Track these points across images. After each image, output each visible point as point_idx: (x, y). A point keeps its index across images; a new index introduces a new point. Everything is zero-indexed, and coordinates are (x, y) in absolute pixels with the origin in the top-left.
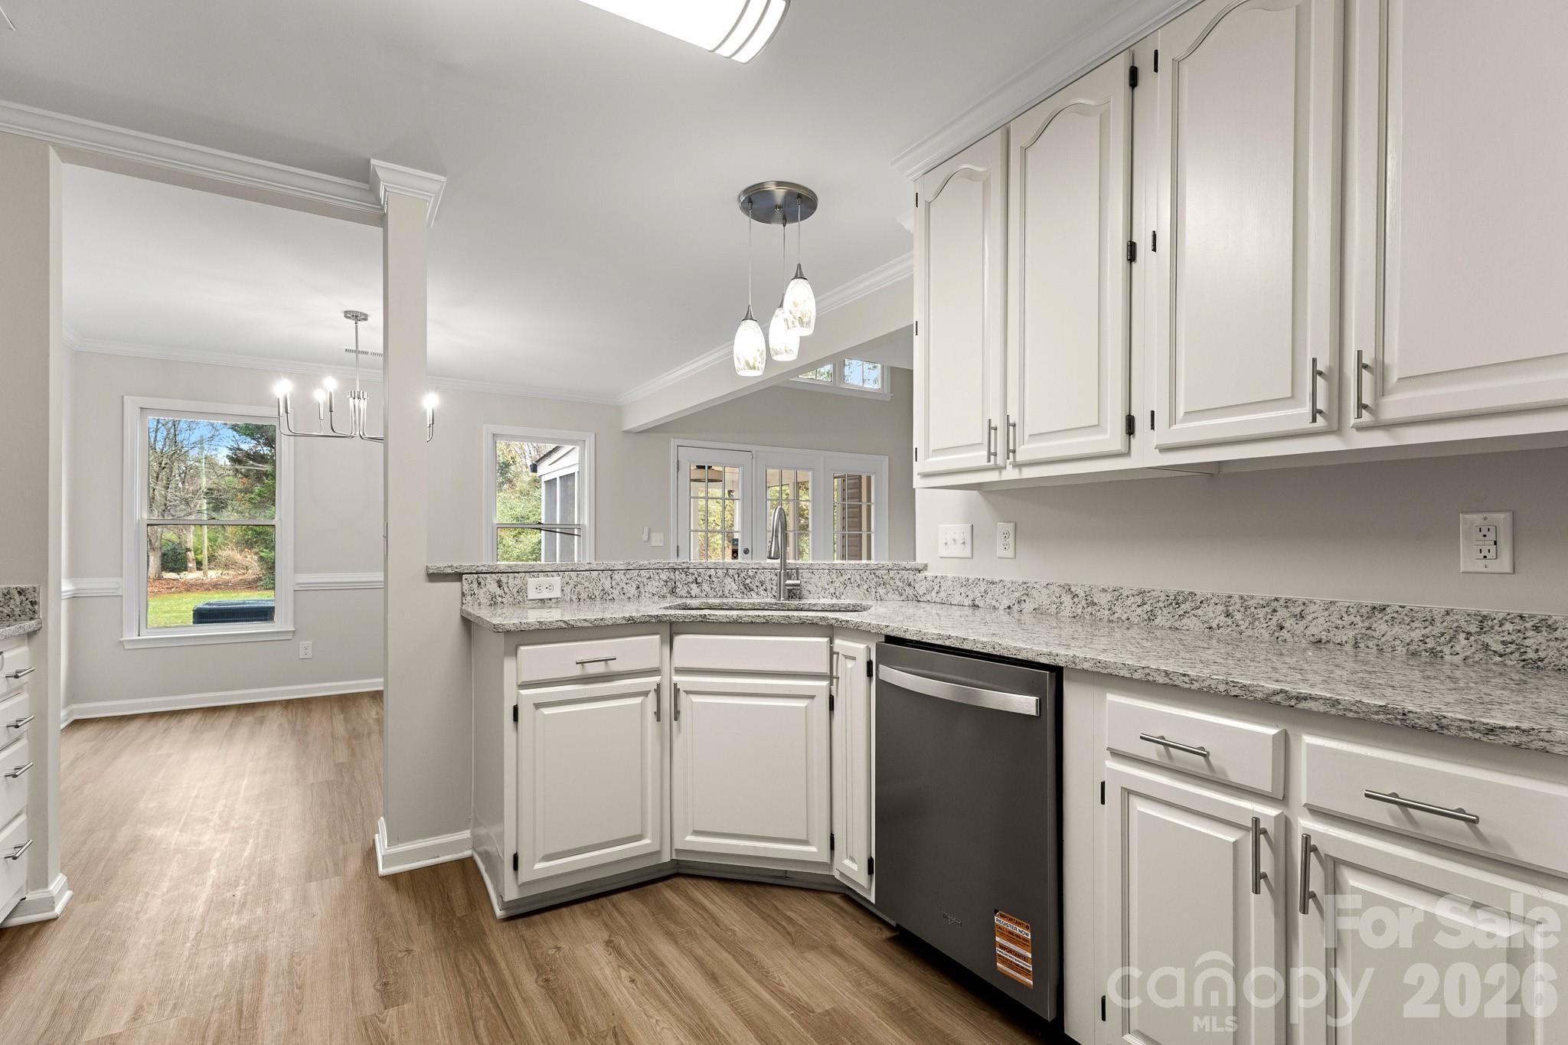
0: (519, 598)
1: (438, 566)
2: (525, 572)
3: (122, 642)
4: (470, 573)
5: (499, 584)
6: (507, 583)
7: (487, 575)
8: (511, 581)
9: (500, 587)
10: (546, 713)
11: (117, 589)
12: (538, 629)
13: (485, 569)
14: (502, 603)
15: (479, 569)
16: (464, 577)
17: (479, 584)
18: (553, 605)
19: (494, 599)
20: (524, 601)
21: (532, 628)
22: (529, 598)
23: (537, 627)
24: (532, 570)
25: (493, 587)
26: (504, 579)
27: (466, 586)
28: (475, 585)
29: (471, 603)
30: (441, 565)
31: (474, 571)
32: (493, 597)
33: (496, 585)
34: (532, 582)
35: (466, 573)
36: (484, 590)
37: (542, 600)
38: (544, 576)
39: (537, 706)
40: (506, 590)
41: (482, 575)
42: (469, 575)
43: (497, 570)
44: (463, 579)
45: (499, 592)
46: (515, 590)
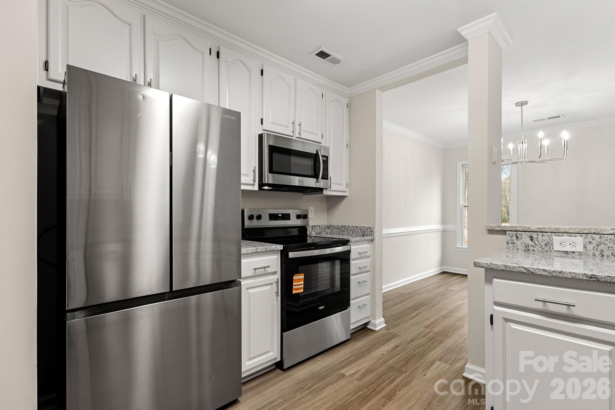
0: (547, 249)
1: (492, 226)
2: (551, 232)
3: (456, 248)
4: (511, 231)
5: (532, 238)
6: (537, 238)
7: (523, 233)
8: (540, 237)
9: (532, 240)
10: (513, 327)
11: (455, 229)
12: (504, 270)
13: (521, 229)
14: (534, 250)
15: (517, 229)
16: (508, 232)
17: (517, 237)
18: (577, 257)
19: (527, 247)
20: (551, 251)
21: (500, 268)
22: (554, 249)
23: (503, 268)
24: (557, 231)
25: (528, 241)
26: (535, 235)
27: (509, 238)
28: (514, 238)
29: (512, 248)
30: (493, 226)
31: (514, 230)
32: (527, 246)
33: (529, 239)
34: (556, 239)
35: (509, 231)
36: (521, 241)
37: (566, 252)
38: (568, 236)
39: (507, 320)
40: (537, 243)
41: (519, 232)
42: (511, 232)
43: (529, 230)
44: (507, 234)
45: (531, 243)
46: (543, 243)
